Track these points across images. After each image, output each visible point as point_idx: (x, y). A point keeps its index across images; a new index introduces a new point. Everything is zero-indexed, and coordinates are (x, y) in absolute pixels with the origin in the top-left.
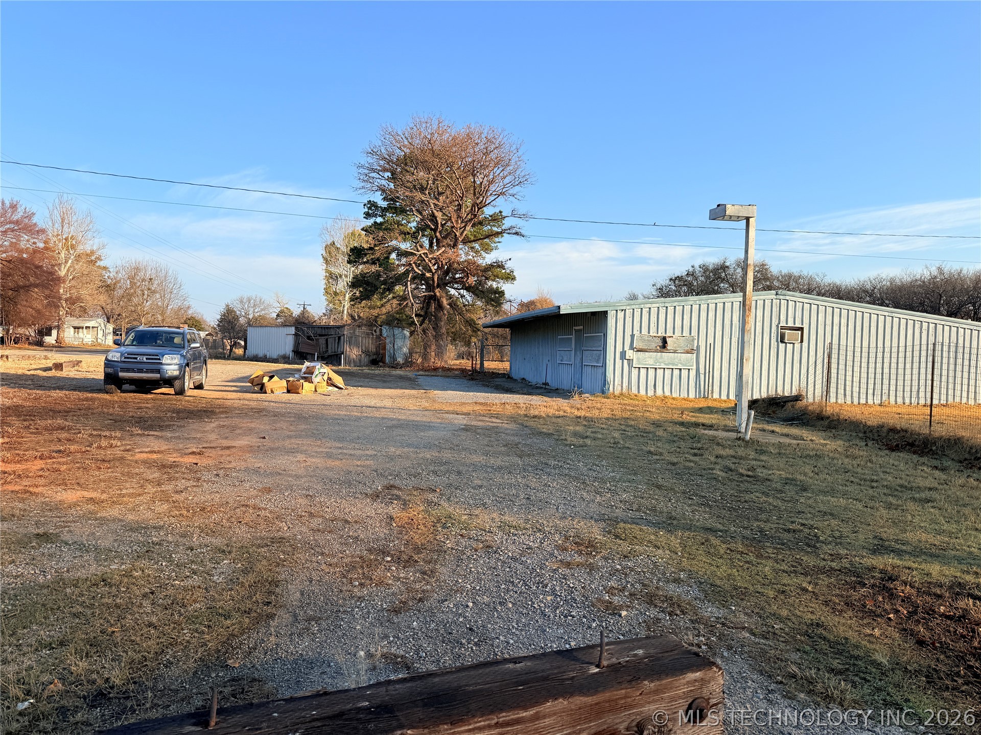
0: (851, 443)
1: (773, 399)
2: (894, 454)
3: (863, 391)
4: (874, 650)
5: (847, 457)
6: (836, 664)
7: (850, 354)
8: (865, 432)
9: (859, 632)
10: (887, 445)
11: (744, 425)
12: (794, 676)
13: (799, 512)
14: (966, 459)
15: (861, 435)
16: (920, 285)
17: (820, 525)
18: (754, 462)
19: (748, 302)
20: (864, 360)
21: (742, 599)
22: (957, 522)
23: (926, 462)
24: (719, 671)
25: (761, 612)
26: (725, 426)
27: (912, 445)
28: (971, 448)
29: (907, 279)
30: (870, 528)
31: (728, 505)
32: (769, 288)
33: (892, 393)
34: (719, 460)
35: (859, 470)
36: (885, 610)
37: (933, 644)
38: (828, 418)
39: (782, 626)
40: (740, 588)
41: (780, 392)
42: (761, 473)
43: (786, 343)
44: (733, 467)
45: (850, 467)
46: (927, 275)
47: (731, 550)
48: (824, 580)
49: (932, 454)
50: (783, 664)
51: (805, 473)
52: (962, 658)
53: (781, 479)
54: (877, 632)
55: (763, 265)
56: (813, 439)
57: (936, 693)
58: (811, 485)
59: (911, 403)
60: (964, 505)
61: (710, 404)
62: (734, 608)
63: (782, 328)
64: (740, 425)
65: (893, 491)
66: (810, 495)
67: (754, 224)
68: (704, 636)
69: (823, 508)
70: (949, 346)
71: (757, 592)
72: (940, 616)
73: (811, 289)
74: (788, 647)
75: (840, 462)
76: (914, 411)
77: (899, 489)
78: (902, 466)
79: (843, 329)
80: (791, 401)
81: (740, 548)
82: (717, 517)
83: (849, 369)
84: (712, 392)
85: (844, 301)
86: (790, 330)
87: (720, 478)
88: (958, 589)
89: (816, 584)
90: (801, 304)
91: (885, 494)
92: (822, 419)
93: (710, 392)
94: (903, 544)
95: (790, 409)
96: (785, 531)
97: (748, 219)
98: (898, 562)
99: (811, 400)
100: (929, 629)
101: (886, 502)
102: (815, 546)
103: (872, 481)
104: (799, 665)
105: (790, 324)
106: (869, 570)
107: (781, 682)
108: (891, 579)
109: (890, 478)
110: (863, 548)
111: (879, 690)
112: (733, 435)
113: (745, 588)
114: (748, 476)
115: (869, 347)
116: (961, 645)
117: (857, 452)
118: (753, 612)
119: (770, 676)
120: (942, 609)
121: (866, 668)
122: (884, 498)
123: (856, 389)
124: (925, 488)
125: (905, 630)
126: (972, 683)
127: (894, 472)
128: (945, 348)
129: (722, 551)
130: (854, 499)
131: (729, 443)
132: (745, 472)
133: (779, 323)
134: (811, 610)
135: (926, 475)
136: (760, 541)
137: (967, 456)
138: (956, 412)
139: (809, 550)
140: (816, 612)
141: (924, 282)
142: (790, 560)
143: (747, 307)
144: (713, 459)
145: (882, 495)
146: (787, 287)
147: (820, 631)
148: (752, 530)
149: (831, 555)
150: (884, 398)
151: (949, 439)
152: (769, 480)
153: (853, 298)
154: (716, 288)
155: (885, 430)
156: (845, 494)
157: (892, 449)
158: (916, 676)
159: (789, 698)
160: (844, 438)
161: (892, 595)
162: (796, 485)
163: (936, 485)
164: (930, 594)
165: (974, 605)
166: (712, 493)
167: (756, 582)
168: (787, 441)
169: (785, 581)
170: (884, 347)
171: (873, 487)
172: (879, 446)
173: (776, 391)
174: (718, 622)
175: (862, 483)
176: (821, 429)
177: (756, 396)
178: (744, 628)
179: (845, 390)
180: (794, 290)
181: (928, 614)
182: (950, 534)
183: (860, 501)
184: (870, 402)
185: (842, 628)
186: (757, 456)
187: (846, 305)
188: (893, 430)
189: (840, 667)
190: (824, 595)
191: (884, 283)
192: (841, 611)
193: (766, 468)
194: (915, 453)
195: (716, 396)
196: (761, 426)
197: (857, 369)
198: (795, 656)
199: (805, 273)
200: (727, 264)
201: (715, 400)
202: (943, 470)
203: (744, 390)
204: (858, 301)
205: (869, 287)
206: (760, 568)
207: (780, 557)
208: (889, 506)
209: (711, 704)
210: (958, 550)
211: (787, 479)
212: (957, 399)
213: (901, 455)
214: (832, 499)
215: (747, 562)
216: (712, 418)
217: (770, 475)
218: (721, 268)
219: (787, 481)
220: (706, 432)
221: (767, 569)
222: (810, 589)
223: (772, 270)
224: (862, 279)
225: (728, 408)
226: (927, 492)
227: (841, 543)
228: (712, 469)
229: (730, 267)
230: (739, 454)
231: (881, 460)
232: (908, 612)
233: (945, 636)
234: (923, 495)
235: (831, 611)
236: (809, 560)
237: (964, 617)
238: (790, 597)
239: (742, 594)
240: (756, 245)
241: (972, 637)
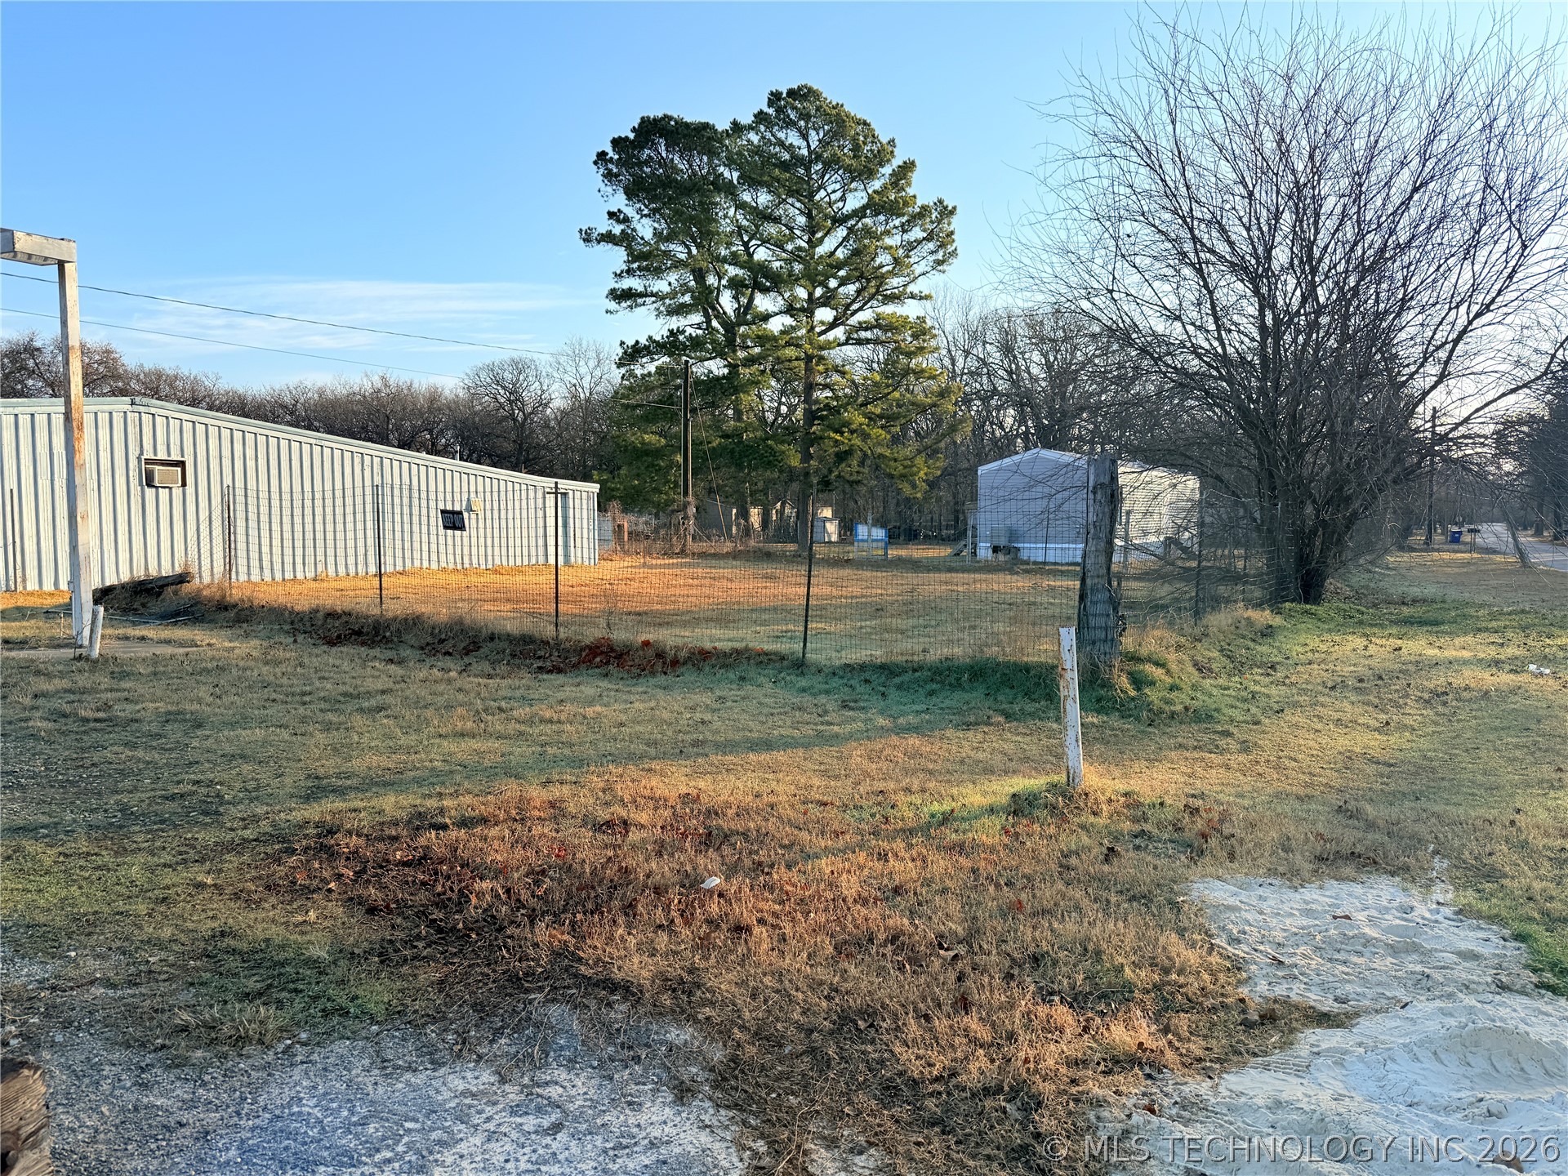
0: (272, 641)
1: (141, 583)
2: (334, 649)
3: (288, 559)
4: (309, 942)
5: (267, 663)
6: (252, 984)
7: (264, 503)
8: (292, 623)
9: (286, 924)
10: (325, 638)
11: (86, 632)
12: (185, 1029)
13: (191, 763)
14: (428, 644)
15: (286, 627)
16: (359, 401)
17: (225, 776)
18: (109, 695)
19: (75, 415)
20: (287, 512)
21: (89, 934)
22: (417, 731)
23: (378, 655)
24: (35, 1073)
25: (126, 944)
26: (52, 638)
27: (359, 633)
28: (433, 628)
29: (341, 391)
30: (301, 764)
31: (60, 777)
32: (123, 392)
33: (331, 560)
34: (40, 702)
35: (285, 681)
36: (323, 880)
37: (387, 907)
38: (235, 606)
39: (163, 954)
40: (86, 915)
41: (153, 572)
42: (122, 711)
43: (157, 487)
44: (67, 708)
45: (272, 678)
46: (368, 388)
47: (66, 856)
48: (232, 861)
49: (386, 641)
50: (165, 1017)
51: (199, 698)
52: (423, 913)
53: (158, 715)
54: (312, 915)
55: (108, 352)
56: (211, 642)
57: (392, 973)
58: (209, 717)
59: (357, 574)
60: (425, 707)
61: (21, 602)
62: (73, 954)
63: (148, 462)
64: (79, 633)
65: (334, 703)
66: (207, 733)
67: (76, 275)
68: (14, 1021)
69: (228, 749)
70: (401, 489)
71: (118, 913)
72: (396, 865)
73: (196, 398)
74: (174, 986)
75: (256, 673)
76: (361, 584)
77: (342, 699)
78: (346, 666)
79: (251, 464)
80: (172, 584)
81: (84, 846)
82: (38, 804)
83: (265, 526)
84: (24, 580)
85: (253, 421)
86: (163, 465)
87: (43, 733)
88: (420, 822)
89: (220, 871)
90: (178, 422)
91: (321, 710)
92: (226, 608)
93: (19, 580)
94: (347, 778)
95: (171, 598)
96: (167, 799)
97: (61, 264)
98: (339, 805)
99: (207, 579)
100: (383, 887)
101: (323, 722)
102: (217, 813)
103: (304, 694)
104: (191, 1008)
105: (162, 455)
106: (301, 827)
107: (163, 1047)
108: (331, 832)
109: (329, 686)
110: (292, 796)
111: (315, 998)
112: (69, 653)
113: (96, 913)
114: (97, 720)
115: (291, 492)
116: (422, 897)
117: (281, 654)
118: (110, 949)
119: (143, 1045)
120: (398, 855)
121: (298, 973)
122: (320, 717)
123: (277, 559)
124: (377, 692)
125: (351, 899)
126: (435, 943)
127: (336, 676)
128: (397, 492)
129: (48, 862)
130: (277, 726)
131: (60, 668)
132: (90, 714)
133: (142, 453)
134: (211, 914)
135: (378, 673)
136: (121, 827)
137: (429, 639)
138: (415, 581)
139: (208, 820)
140: (219, 916)
141: (365, 397)
142: (175, 844)
143: (75, 424)
144: (27, 701)
145: (318, 713)
146: (155, 393)
147: (229, 942)
148: (106, 811)
149: (243, 819)
150: (320, 568)
151: (406, 619)
152: (136, 721)
153: (266, 415)
154: (19, 387)
155: (320, 615)
156: (263, 722)
157: (331, 643)
158: (366, 959)
159: (177, 1066)
160: (261, 634)
161: (331, 854)
162: (185, 721)
163: (391, 685)
164: (383, 840)
165: (437, 838)
166: (27, 763)
167: (114, 897)
168: (168, 650)
169: (168, 881)
170: (313, 491)
171: (304, 704)
172: (312, 641)
173: (147, 568)
174: (42, 989)
175: (289, 699)
176: (225, 624)
177: (111, 580)
178: (92, 983)
179: (260, 560)
180: (167, 398)
181: (381, 867)
182: (408, 750)
183: (287, 727)
184: (300, 576)
185: (260, 927)
186: (114, 684)
187: (252, 425)
188: (331, 615)
189: (259, 985)
190: (232, 885)
191: (310, 395)
192: (258, 903)
193: (132, 701)
194: (363, 644)
195: (32, 585)
196: (121, 631)
197: (276, 527)
198: (187, 996)
199: (184, 371)
200: (38, 344)
201: (32, 594)
202: (401, 662)
203: (83, 571)
204: (274, 422)
205: (288, 400)
206: (122, 872)
207: (158, 844)
208: (328, 727)
209: (23, 1136)
210: (418, 769)
211: (169, 713)
212: (417, 563)
213: (345, 649)
214: (244, 733)
215: (99, 868)
216: (26, 628)
217: (139, 711)
218: (25, 350)
219: (169, 718)
220: (13, 654)
221: (135, 869)
222: (209, 881)
223: (125, 362)
224: (277, 387)
225: (56, 607)
226: (379, 697)
227: (257, 798)
228: (27, 720)
229: (44, 350)
230: (80, 684)
231: (315, 661)
232: (355, 873)
233: (402, 890)
234: (373, 702)
235: (244, 905)
236: (207, 837)
237: (424, 857)
238: (176, 903)
239: (87, 925)
240: (81, 314)
241: (435, 881)
